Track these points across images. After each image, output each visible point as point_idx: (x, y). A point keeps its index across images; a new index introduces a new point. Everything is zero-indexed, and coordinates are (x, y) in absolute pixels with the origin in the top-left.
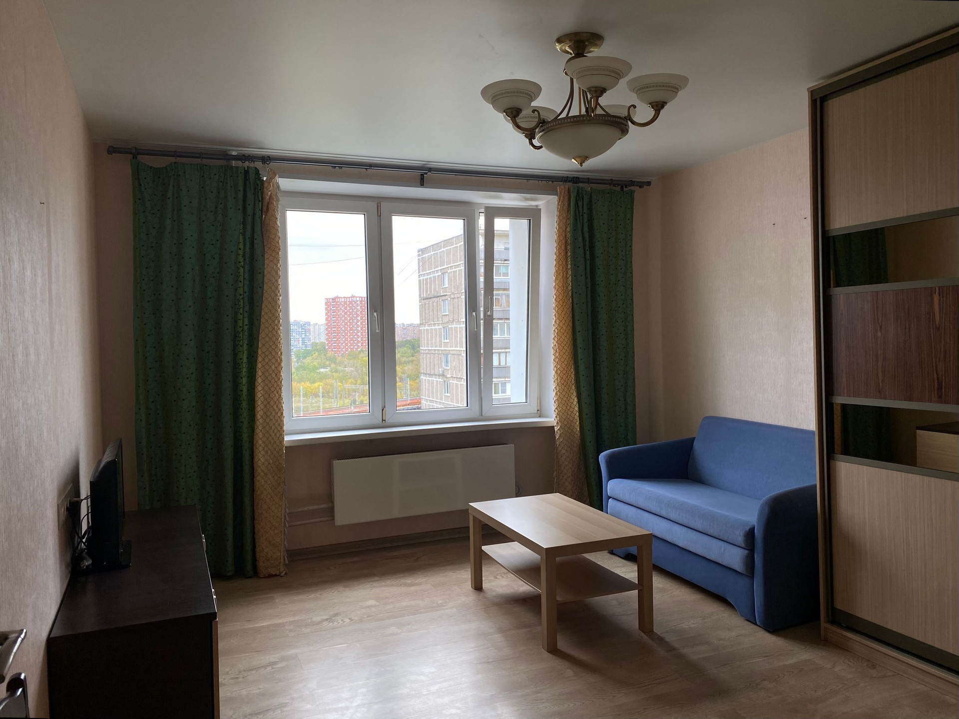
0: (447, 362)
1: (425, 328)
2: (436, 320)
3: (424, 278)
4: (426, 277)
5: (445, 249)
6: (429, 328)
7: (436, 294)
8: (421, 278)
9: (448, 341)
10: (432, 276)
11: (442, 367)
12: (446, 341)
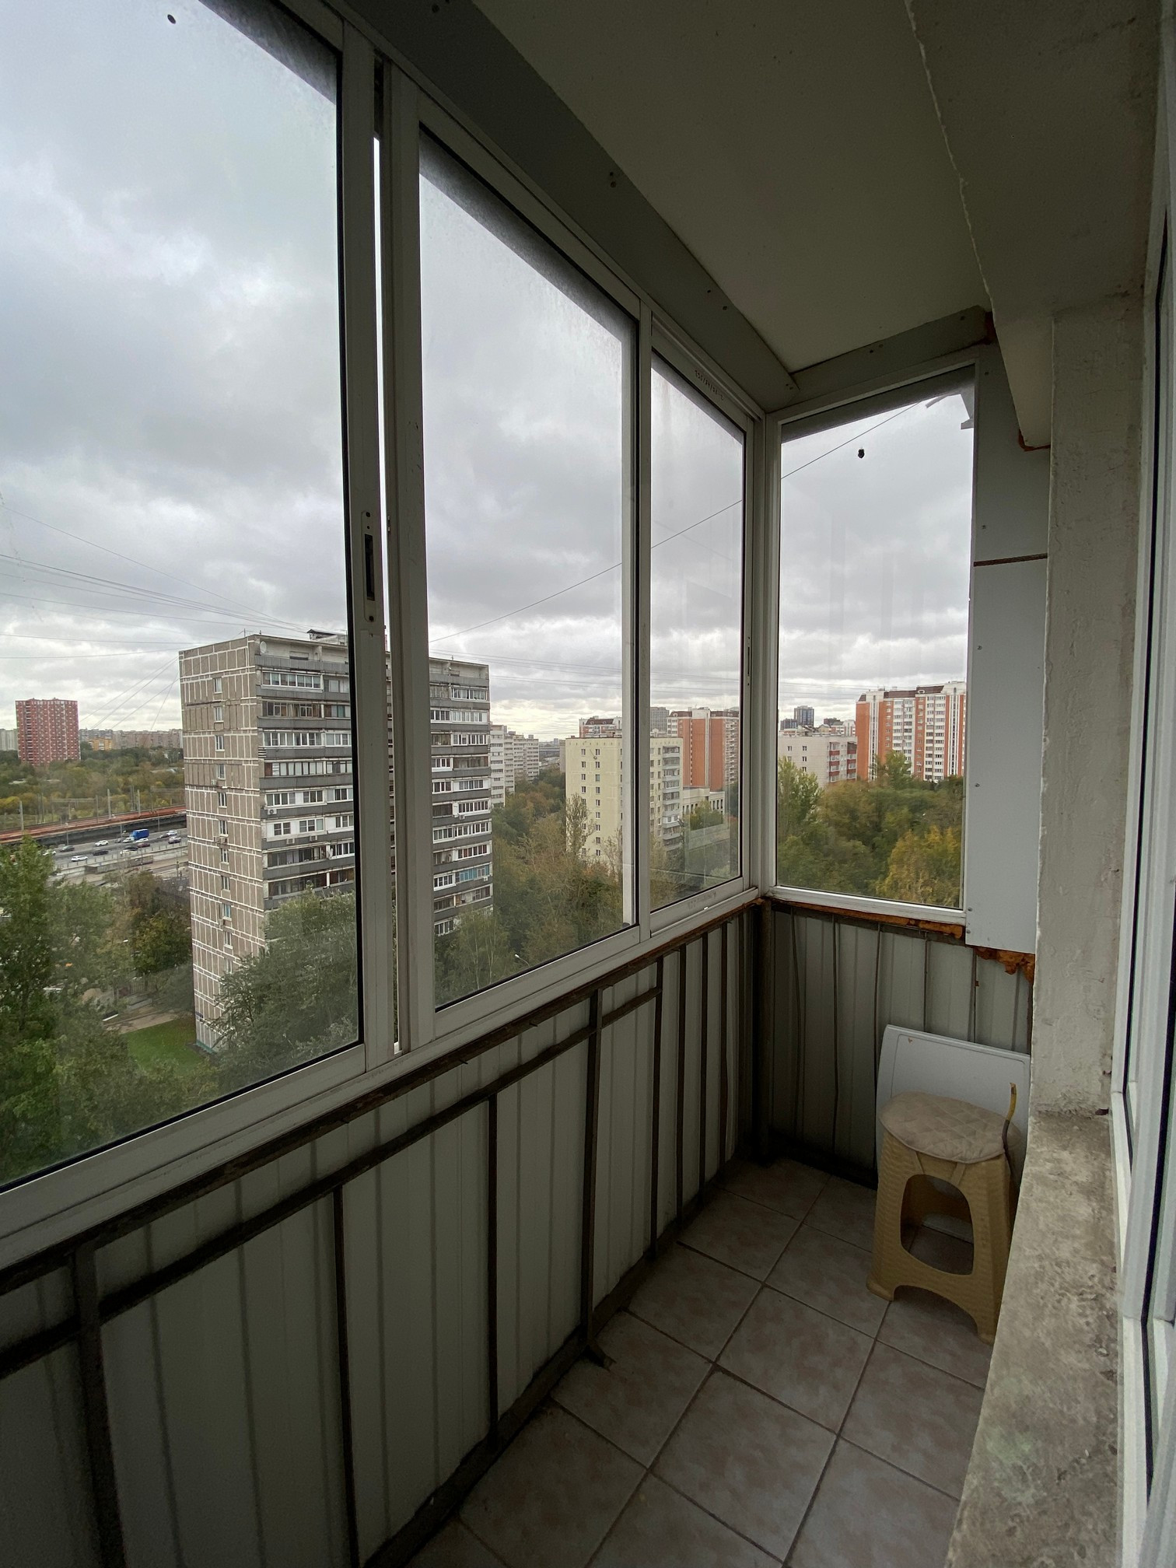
0: (222, 772)
1: (191, 736)
2: (205, 727)
3: (189, 682)
4: (191, 681)
5: (217, 653)
6: (197, 736)
7: (205, 701)
8: (184, 682)
9: (223, 750)
10: (200, 680)
11: (215, 778)
12: (219, 750)
